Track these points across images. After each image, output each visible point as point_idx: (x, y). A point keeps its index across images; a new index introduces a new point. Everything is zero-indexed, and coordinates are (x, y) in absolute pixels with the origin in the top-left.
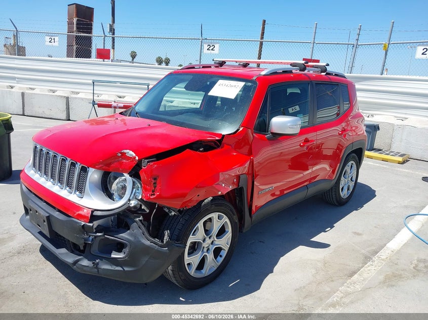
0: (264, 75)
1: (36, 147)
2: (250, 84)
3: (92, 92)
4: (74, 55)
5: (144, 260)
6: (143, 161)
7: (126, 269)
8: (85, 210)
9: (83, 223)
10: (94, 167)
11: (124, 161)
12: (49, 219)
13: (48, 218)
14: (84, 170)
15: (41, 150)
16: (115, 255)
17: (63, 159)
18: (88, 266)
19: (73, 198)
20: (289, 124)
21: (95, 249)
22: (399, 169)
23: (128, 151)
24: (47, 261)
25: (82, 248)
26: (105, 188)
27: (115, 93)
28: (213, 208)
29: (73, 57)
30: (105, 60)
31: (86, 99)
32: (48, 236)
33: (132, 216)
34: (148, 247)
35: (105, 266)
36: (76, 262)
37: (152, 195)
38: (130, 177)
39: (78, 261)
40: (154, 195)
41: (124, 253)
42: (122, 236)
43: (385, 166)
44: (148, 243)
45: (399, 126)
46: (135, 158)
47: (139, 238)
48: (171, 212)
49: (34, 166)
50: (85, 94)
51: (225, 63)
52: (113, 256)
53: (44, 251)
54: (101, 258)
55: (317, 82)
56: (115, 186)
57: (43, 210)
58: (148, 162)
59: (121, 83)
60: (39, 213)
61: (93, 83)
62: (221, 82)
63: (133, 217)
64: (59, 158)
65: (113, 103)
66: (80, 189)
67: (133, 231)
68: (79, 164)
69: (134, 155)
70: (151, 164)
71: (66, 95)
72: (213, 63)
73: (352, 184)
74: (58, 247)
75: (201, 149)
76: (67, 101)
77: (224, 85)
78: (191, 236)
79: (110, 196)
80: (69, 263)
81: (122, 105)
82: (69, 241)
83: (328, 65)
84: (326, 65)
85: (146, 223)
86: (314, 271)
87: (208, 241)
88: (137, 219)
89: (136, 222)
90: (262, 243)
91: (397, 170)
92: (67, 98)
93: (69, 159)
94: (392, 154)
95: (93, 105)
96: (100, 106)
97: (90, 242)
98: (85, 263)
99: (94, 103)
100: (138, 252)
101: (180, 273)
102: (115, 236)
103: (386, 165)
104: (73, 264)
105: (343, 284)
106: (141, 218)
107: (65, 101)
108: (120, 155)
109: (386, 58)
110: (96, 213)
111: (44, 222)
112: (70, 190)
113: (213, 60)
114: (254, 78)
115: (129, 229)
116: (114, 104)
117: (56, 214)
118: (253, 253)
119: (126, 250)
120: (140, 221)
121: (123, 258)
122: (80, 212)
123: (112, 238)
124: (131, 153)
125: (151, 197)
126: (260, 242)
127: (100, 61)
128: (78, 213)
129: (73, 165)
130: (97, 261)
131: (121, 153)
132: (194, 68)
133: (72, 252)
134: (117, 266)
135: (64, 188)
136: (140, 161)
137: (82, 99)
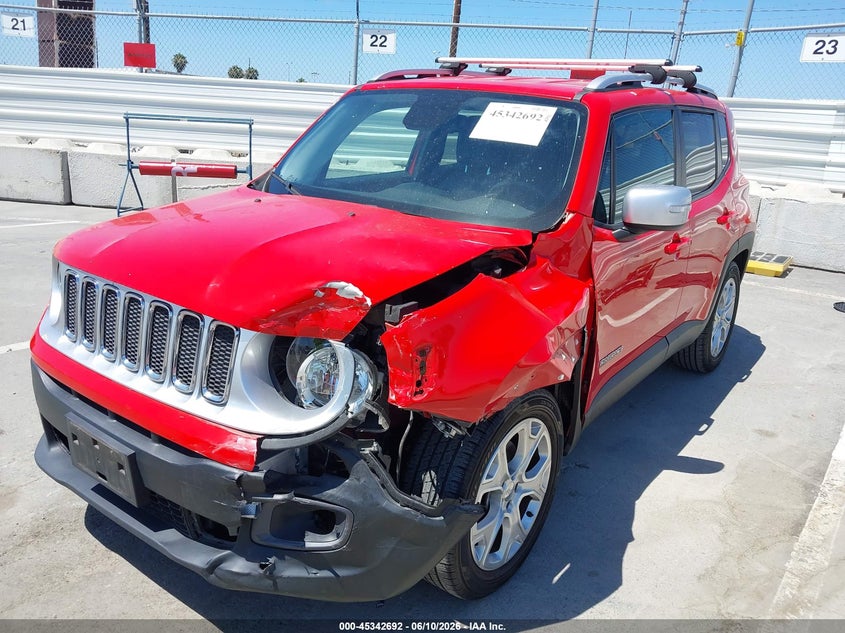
0: (597, 91)
1: (71, 277)
2: (568, 111)
3: (126, 141)
4: (57, 62)
5: (387, 547)
6: (387, 310)
7: (342, 572)
8: (240, 440)
9: (237, 473)
10: (253, 327)
11: (333, 309)
12: (135, 460)
13: (132, 459)
14: (224, 336)
15: (89, 285)
16: (313, 542)
17: (157, 308)
18: (248, 575)
19: (198, 406)
20: (669, 204)
21: (262, 532)
22: (781, 288)
23: (343, 284)
24: (113, 553)
25: (232, 532)
26: (279, 377)
27: (172, 144)
28: (524, 410)
29: (53, 66)
30: (144, 69)
31: (108, 156)
32: (133, 501)
33: (353, 444)
34: (398, 518)
35: (292, 571)
36: (214, 566)
37: (416, 393)
38: (347, 350)
39: (220, 561)
40: (422, 392)
41: (338, 536)
42: (331, 496)
43: (753, 283)
44: (396, 507)
45: (772, 202)
46: (363, 301)
47: (375, 496)
48: (450, 431)
49: (69, 323)
50: (106, 145)
51: (467, 66)
52: (309, 545)
53: (96, 523)
54: (281, 554)
55: (684, 108)
56: (305, 371)
57: (118, 440)
58: (404, 311)
59: (191, 119)
60: (102, 446)
61: (127, 120)
62: (493, 107)
63: (354, 447)
64: (147, 304)
65: (174, 164)
66: (216, 383)
67: (358, 480)
68: (208, 319)
69: (360, 294)
70: (413, 315)
71: (61, 149)
72: (438, 68)
73: (726, 326)
74: (156, 526)
75: (498, 271)
76: (63, 161)
77: (504, 114)
78: (484, 481)
79: (292, 395)
80: (198, 568)
81: (194, 168)
82: (190, 512)
83: (699, 70)
84: (697, 70)
85: (387, 460)
86: (718, 529)
87: (510, 485)
88: (367, 451)
89: (364, 458)
90: (585, 469)
91: (780, 292)
92: (64, 155)
93: (176, 308)
94: (760, 257)
95: (130, 171)
96: (145, 171)
97: (252, 517)
98: (239, 565)
99: (130, 166)
100: (371, 529)
101: (464, 569)
102: (316, 496)
103: (754, 281)
104: (207, 569)
105: (787, 555)
106: (375, 447)
107: (58, 160)
108: (320, 294)
109: (740, 62)
110: (267, 444)
111: (121, 467)
112: (184, 386)
113: (437, 61)
114: (578, 98)
115: (346, 475)
116: (176, 167)
117: (154, 449)
118: (573, 495)
119: (344, 528)
120: (375, 454)
121: (336, 547)
122: (228, 445)
123: (308, 501)
124: (350, 290)
125: (415, 399)
126: (579, 466)
127: (133, 71)
128: (221, 446)
129: (189, 323)
130: (272, 560)
131: (323, 290)
132: (402, 77)
133: (198, 538)
134: (320, 569)
135: (141, 370)
136: (379, 307)
137: (99, 157)
